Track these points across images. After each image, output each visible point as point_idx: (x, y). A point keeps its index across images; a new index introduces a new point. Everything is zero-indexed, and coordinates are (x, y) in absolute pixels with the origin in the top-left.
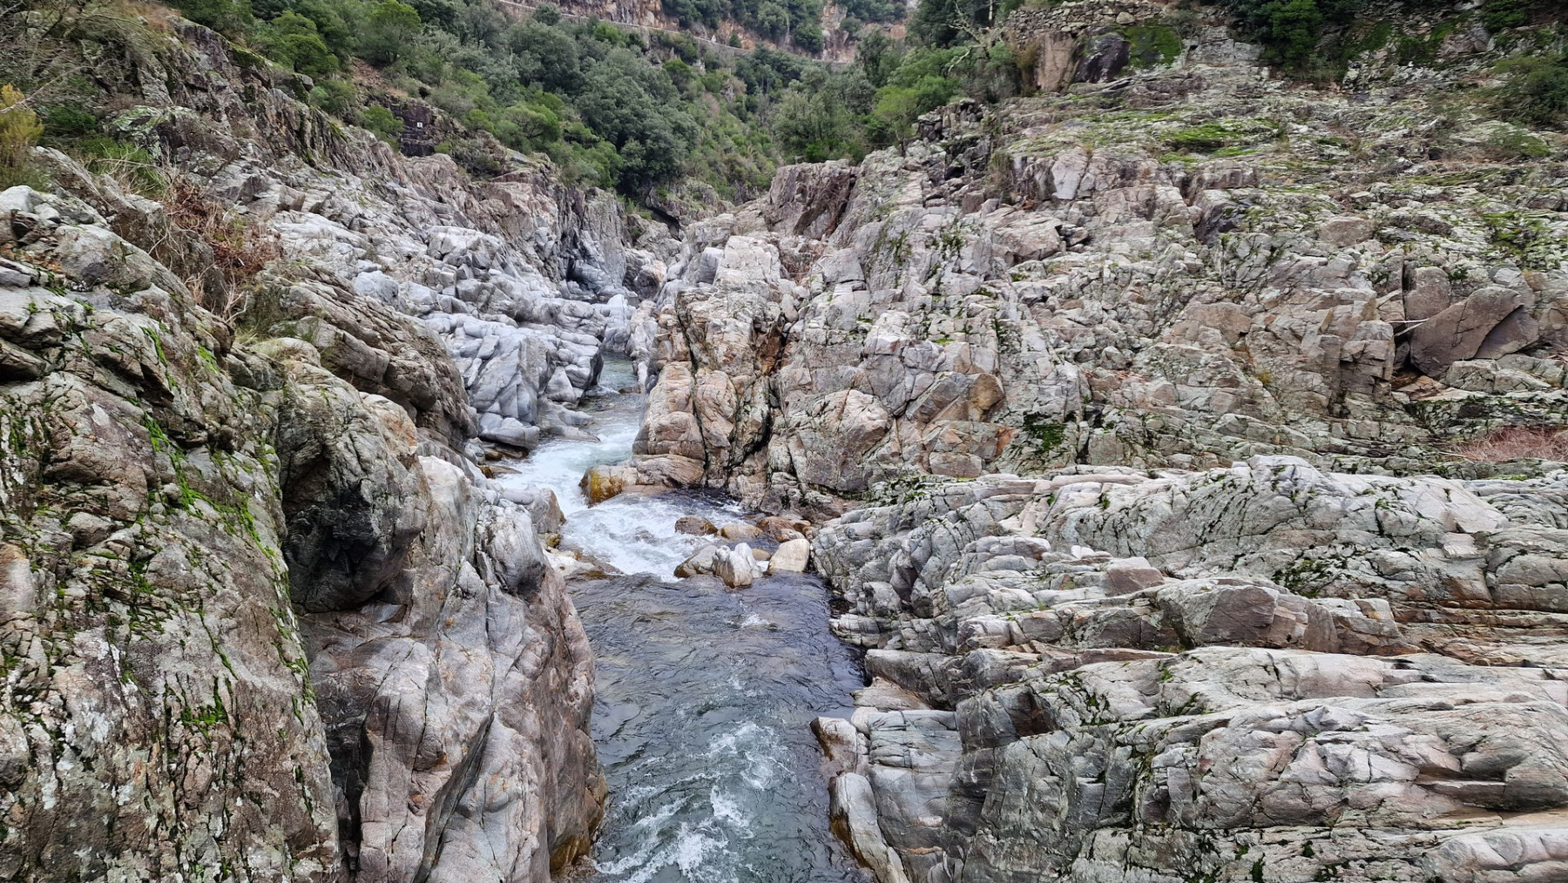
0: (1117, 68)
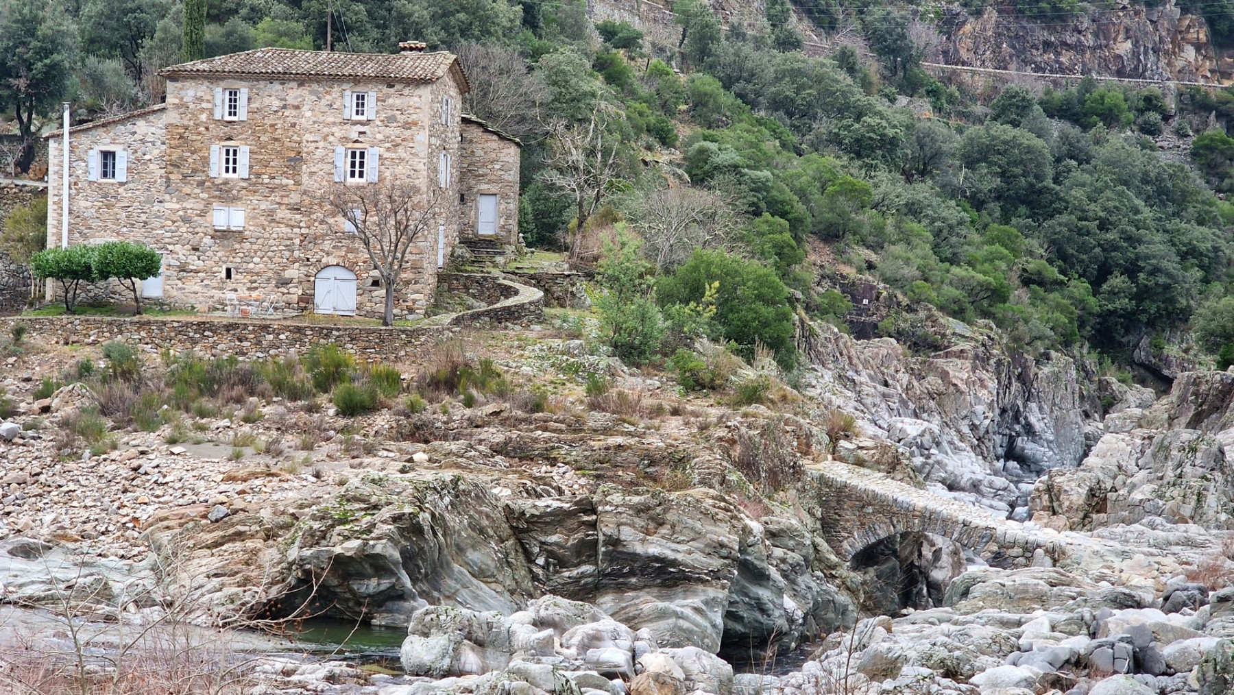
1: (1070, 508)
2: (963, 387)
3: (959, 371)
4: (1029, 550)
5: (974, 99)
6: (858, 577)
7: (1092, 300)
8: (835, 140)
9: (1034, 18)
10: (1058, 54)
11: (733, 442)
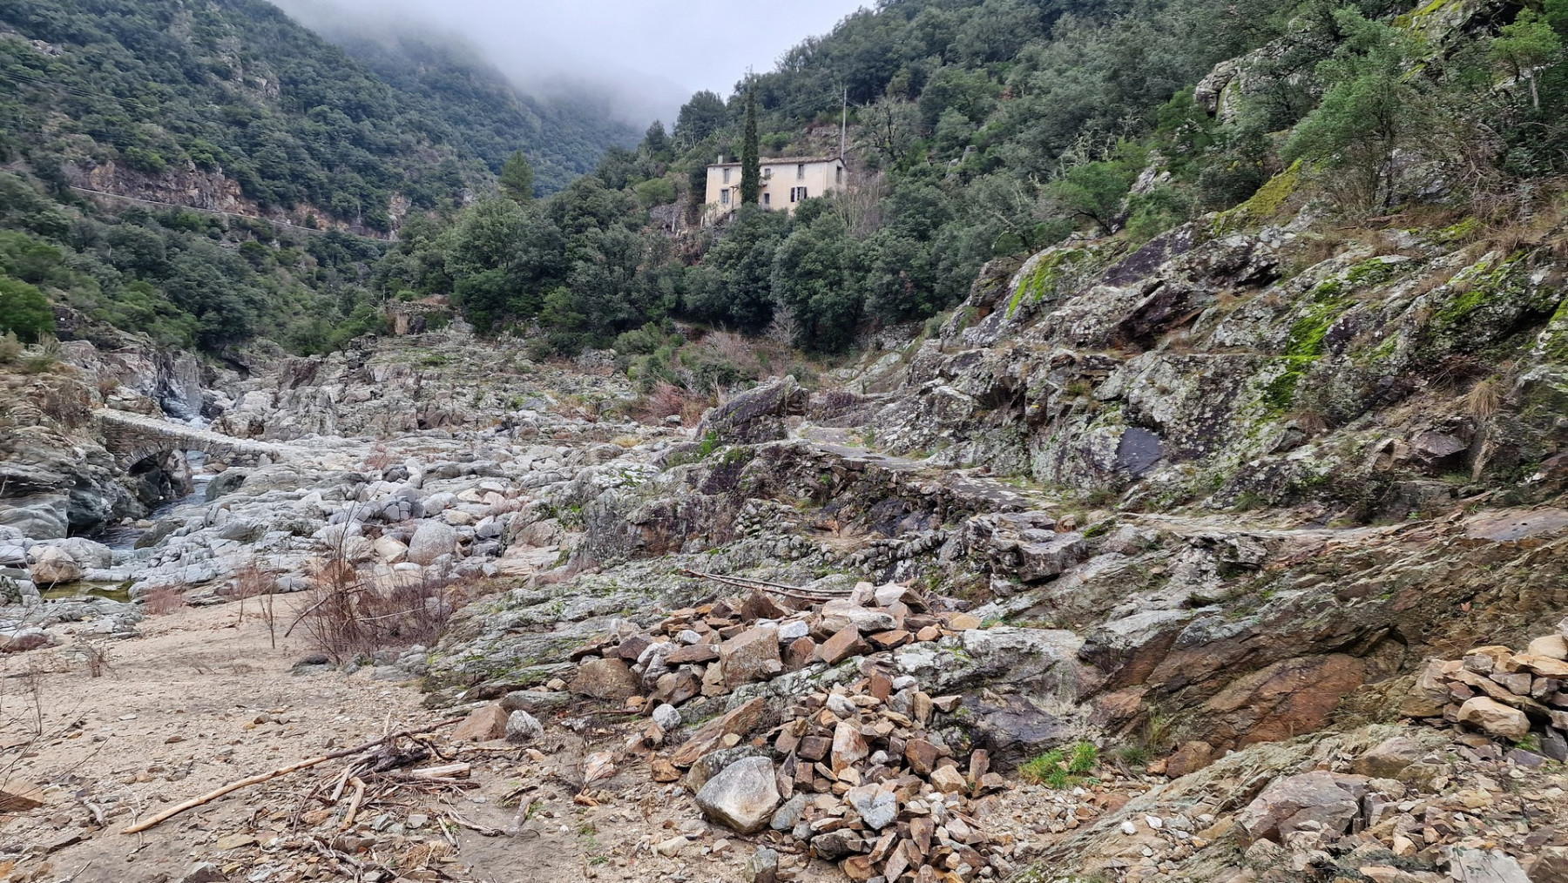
0: (421, 330)
1: (239, 433)
2: (135, 369)
3: (132, 361)
4: (256, 455)
5: (107, 211)
6: (134, 480)
7: (198, 324)
8: (24, 224)
9: (139, 170)
10: (154, 192)
11: (42, 396)
